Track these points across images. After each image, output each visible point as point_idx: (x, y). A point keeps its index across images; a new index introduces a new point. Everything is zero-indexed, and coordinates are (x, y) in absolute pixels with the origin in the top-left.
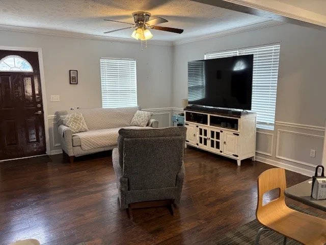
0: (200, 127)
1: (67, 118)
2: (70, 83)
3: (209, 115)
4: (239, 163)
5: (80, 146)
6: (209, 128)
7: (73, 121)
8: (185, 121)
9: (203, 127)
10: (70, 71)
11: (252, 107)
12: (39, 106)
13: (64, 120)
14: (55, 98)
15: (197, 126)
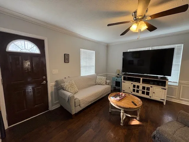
0: (133, 84)
1: (66, 85)
2: (65, 62)
3: (141, 79)
4: (165, 103)
5: (80, 105)
6: (141, 85)
7: (70, 87)
8: (123, 80)
9: (136, 84)
10: (65, 54)
11: (171, 75)
12: (44, 77)
13: (64, 87)
14: (55, 71)
15: (132, 84)
